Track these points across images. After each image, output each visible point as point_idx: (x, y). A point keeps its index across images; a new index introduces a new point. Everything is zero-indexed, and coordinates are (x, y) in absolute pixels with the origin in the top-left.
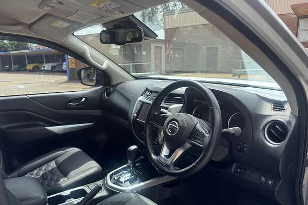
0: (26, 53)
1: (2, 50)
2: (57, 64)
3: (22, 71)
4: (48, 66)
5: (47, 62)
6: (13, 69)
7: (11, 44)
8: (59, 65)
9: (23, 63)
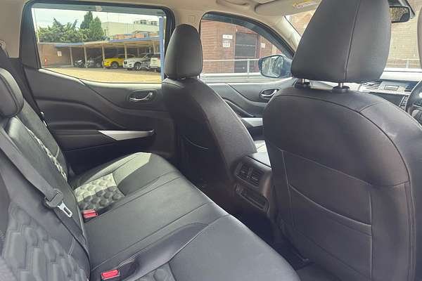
0: (104, 44)
1: (73, 40)
2: (142, 59)
3: (97, 67)
4: (131, 62)
5: (129, 57)
6: (86, 65)
7: (84, 33)
8: (145, 61)
9: (99, 57)
